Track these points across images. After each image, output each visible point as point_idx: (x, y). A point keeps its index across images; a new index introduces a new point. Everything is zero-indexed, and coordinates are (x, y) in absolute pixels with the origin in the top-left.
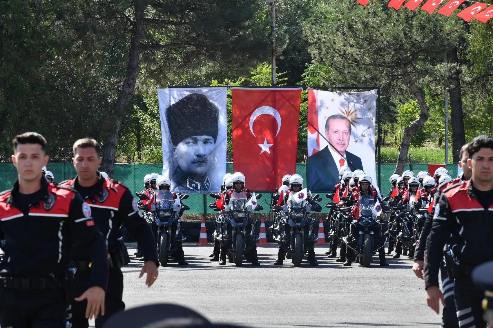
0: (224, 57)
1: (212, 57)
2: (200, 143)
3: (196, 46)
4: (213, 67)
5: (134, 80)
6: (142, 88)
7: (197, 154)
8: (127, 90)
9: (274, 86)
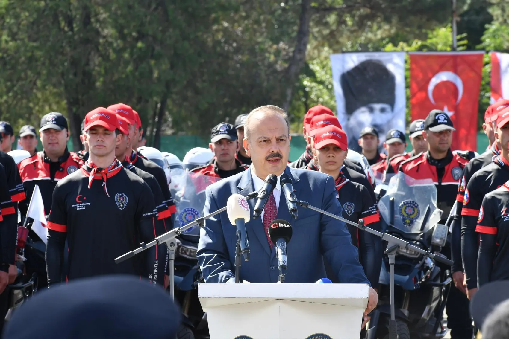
0: (401, 19)
1: (387, 20)
2: (377, 112)
3: (371, 8)
4: (389, 30)
5: (305, 45)
6: (314, 53)
7: (374, 123)
8: (298, 56)
9: (453, 49)
